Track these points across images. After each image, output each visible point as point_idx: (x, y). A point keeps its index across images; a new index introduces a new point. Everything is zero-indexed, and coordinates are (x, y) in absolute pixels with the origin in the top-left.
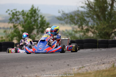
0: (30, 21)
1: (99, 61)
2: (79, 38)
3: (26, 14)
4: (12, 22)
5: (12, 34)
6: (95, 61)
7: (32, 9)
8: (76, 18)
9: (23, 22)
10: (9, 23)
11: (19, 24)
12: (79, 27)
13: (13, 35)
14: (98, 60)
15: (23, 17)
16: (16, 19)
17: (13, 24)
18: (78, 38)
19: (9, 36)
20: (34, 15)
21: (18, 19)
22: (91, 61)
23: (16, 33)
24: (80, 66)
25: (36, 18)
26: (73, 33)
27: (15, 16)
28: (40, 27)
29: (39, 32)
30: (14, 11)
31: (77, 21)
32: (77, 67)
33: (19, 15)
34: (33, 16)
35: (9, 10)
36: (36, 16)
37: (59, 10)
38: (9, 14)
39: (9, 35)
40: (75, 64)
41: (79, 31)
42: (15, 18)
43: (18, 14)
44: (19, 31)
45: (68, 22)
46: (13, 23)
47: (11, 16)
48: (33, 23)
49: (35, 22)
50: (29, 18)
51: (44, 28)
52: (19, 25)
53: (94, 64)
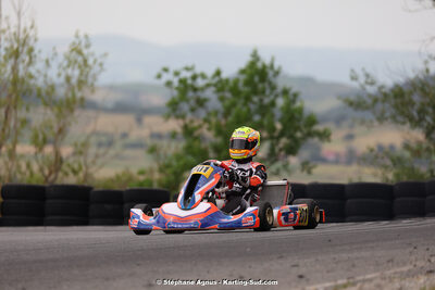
0: (245, 110)
1: (418, 263)
2: (429, 175)
3: (231, 84)
4: (178, 112)
5: (178, 157)
6: (404, 264)
7: (252, 65)
8: (417, 98)
9: (220, 116)
10: (167, 117)
11: (206, 120)
12: (428, 135)
13: (182, 163)
14: (416, 260)
15: (221, 94)
16: (192, 102)
17: (181, 122)
18: (422, 176)
19: (168, 166)
20: (260, 86)
21: (201, 103)
22: (391, 261)
23: (194, 155)
24: (340, 282)
25: (266, 101)
26: (407, 154)
27: (190, 94)
28: (282, 134)
29: (277, 150)
30: (186, 75)
31: (422, 112)
32: (328, 285)
33: (203, 89)
34: (255, 92)
35: (166, 70)
36: (268, 92)
37: (352, 71)
38: (169, 84)
39: (166, 162)
40: (328, 272)
41: (428, 149)
42: (187, 101)
43: (200, 83)
44: (203, 146)
45: (388, 114)
46: (183, 117)
47: (176, 93)
48: (257, 118)
49: (263, 115)
50: (242, 101)
51: (299, 135)
52: (206, 126)
53: (395, 273)
